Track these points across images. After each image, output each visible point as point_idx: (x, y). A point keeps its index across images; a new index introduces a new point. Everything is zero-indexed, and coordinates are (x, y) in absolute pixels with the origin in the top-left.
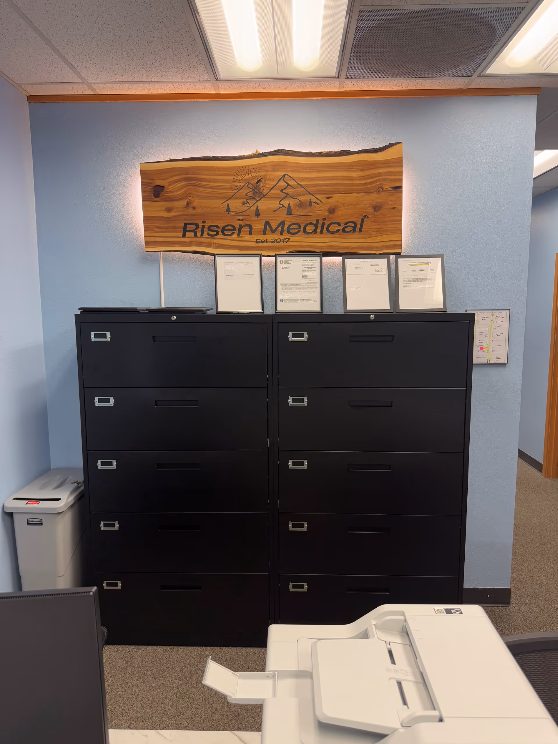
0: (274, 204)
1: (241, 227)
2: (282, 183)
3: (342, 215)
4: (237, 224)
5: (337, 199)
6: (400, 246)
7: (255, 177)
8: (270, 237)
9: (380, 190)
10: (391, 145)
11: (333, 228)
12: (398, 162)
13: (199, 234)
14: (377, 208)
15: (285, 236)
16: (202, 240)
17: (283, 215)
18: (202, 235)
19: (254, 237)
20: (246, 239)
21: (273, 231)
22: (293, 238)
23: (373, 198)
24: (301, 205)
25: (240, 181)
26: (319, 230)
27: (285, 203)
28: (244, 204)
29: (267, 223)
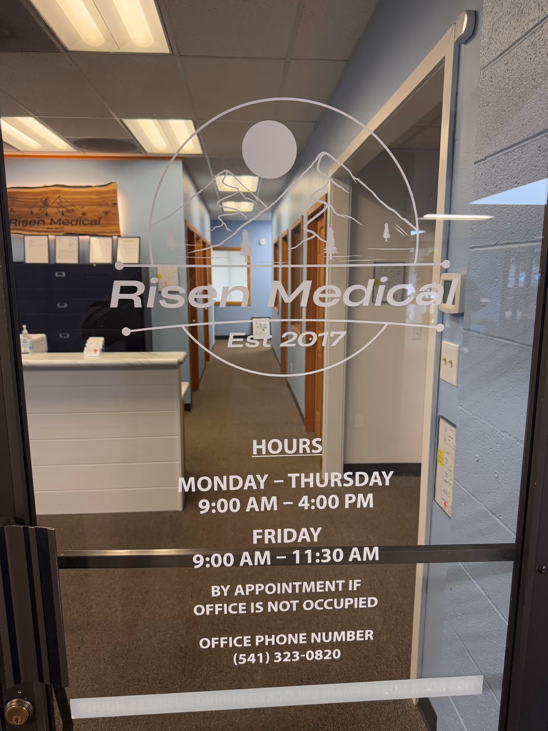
0: (55, 210)
1: (39, 221)
2: (58, 200)
3: (89, 216)
4: (37, 220)
5: (86, 209)
6: (119, 232)
7: (44, 197)
8: (54, 226)
9: (107, 204)
10: (111, 183)
11: (86, 222)
12: (115, 192)
13: (18, 224)
14: (106, 213)
15: (62, 226)
16: (20, 227)
17: (60, 216)
18: (19, 224)
19: (46, 226)
20: (42, 227)
21: (55, 223)
22: (65, 227)
23: (104, 209)
24: (68, 211)
25: (37, 199)
26: (78, 223)
27: (61, 210)
28: (40, 210)
29: (52, 220)
